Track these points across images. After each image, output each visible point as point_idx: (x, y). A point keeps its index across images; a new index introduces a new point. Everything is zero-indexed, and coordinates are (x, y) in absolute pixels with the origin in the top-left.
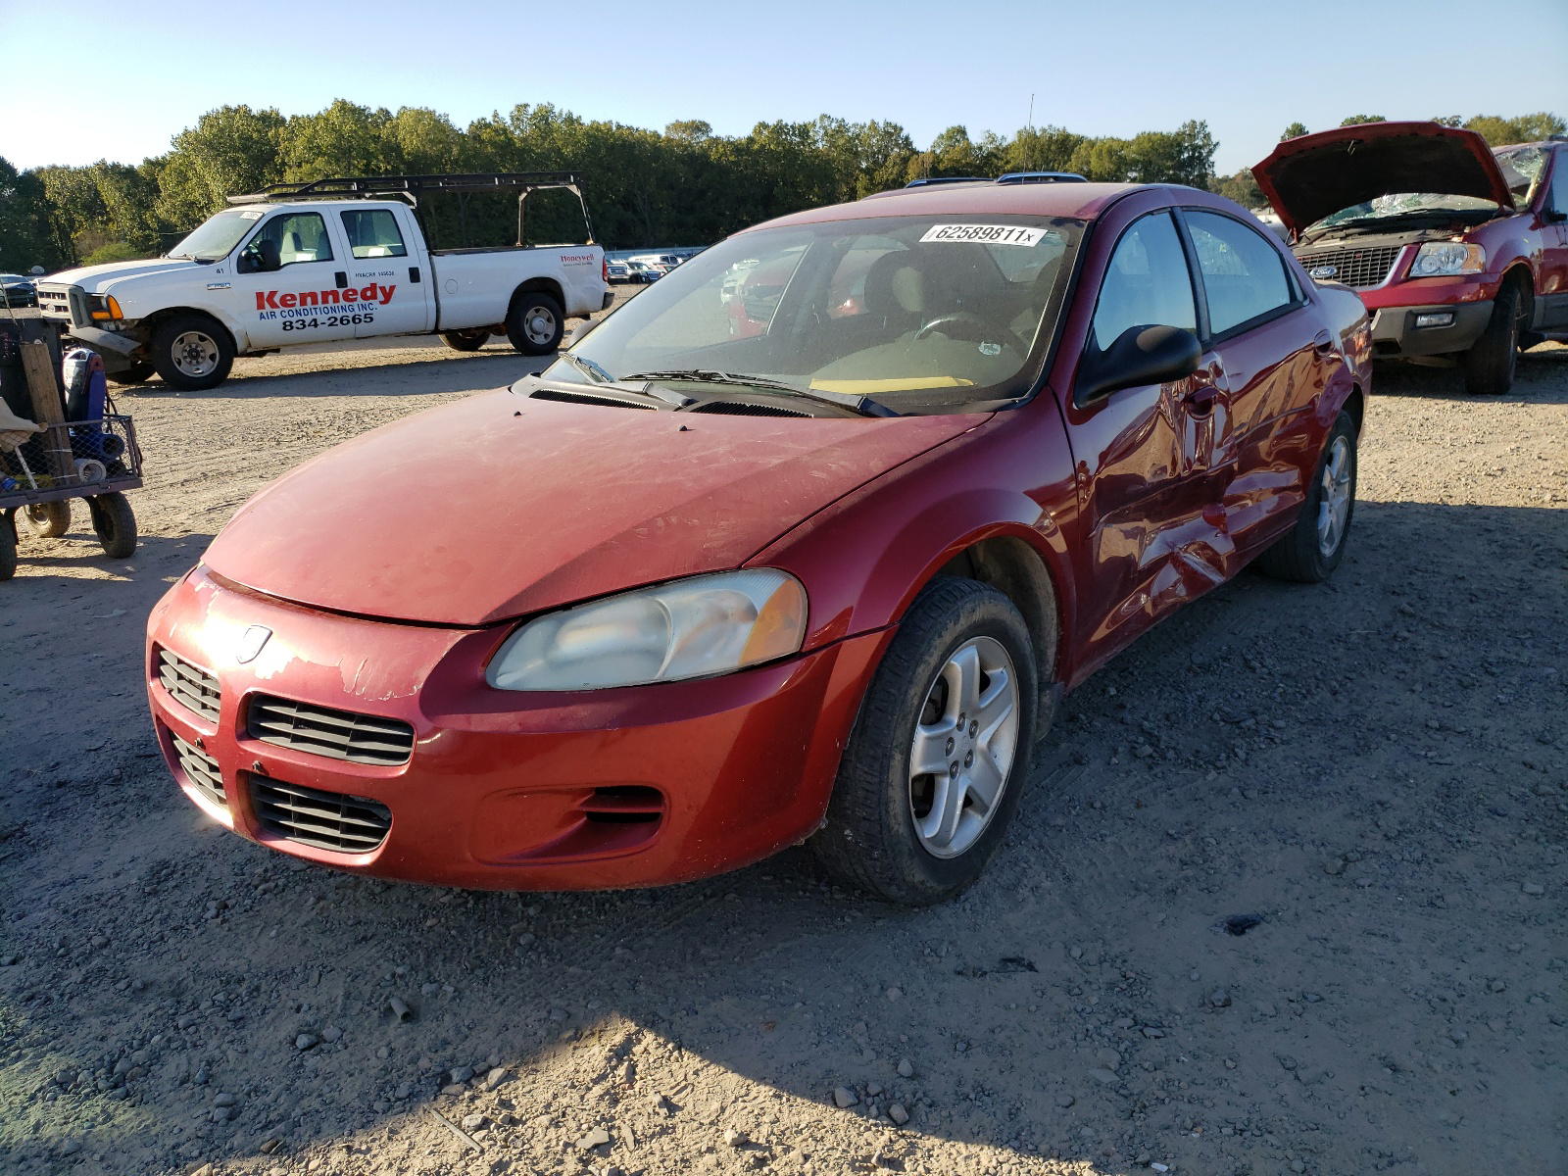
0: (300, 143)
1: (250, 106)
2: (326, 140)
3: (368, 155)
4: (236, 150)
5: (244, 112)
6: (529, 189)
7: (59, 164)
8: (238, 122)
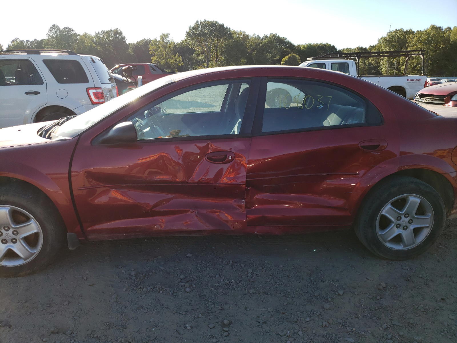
0: (415, 39)
1: (403, 29)
2: (424, 38)
3: (438, 42)
4: (395, 42)
5: (402, 31)
6: (409, 56)
7: (349, 48)
8: (399, 34)
